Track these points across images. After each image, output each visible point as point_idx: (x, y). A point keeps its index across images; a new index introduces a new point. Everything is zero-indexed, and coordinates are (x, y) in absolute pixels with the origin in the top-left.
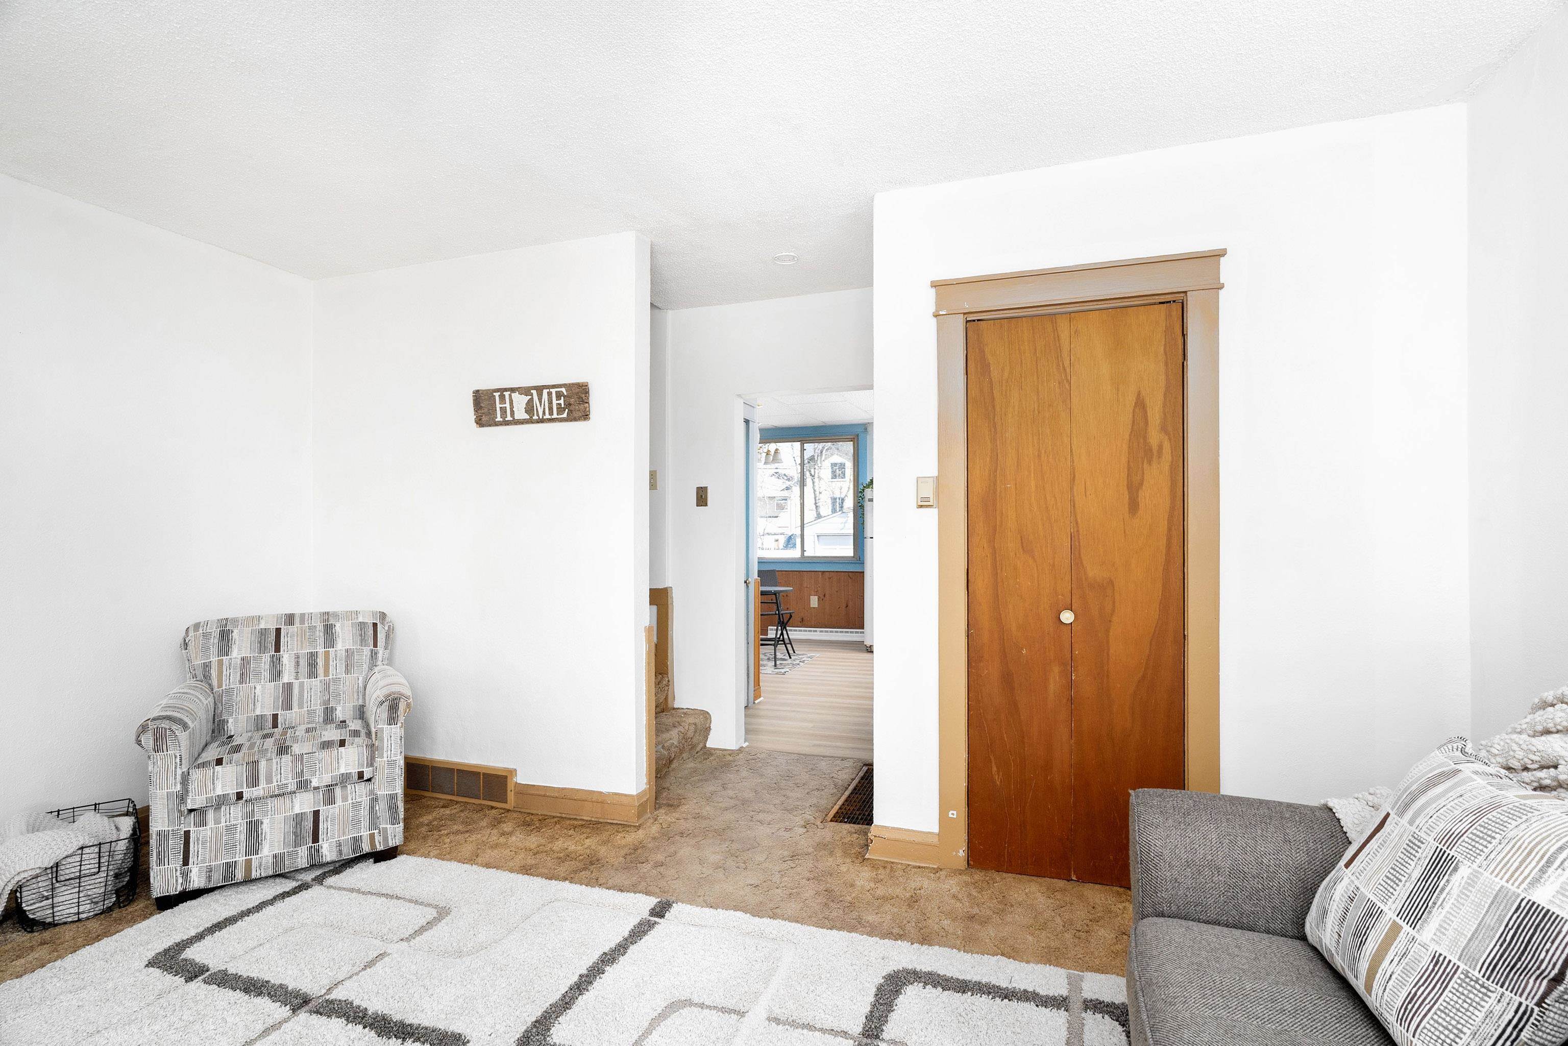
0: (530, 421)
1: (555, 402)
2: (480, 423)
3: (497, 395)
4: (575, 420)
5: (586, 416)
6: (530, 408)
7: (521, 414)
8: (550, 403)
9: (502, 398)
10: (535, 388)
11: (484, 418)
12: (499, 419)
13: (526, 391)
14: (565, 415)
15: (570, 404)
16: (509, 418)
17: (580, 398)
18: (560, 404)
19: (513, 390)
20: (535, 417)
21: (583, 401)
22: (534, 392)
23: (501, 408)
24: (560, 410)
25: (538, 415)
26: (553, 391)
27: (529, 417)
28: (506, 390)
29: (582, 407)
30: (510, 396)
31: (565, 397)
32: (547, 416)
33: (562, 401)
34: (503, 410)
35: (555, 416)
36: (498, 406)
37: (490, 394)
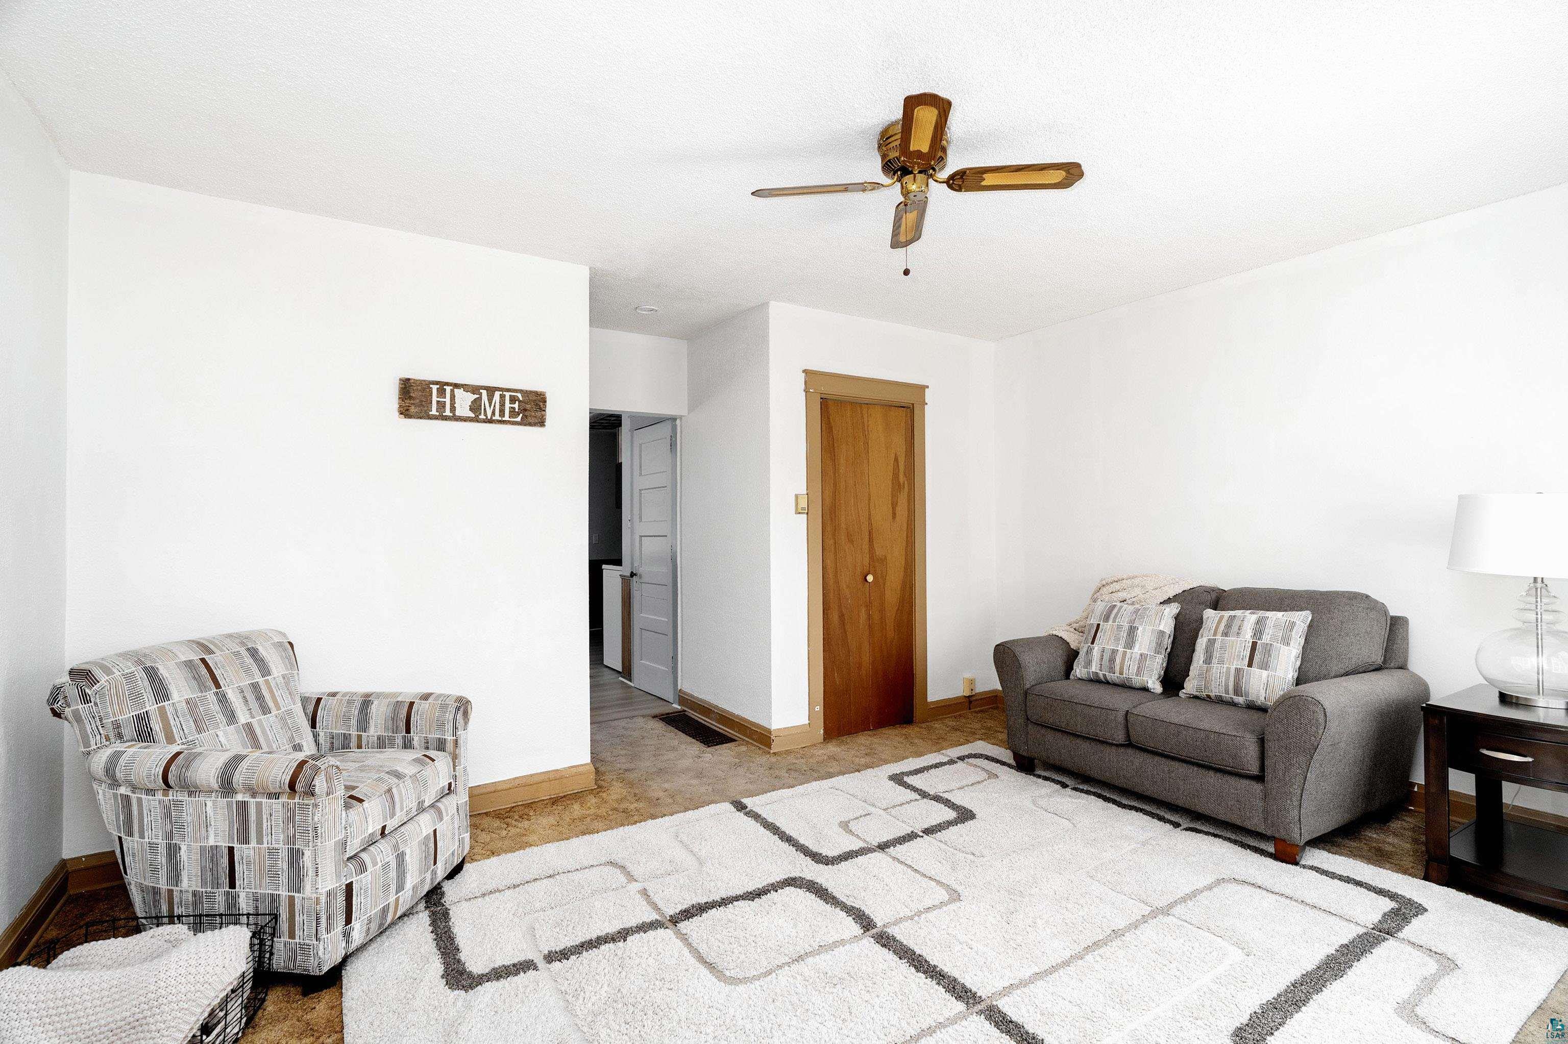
0: (476, 420)
1: (508, 405)
2: (405, 412)
3: (435, 388)
4: (530, 424)
5: (541, 423)
6: (476, 407)
7: (463, 409)
8: (502, 405)
9: (442, 392)
10: (487, 388)
11: (413, 410)
12: (434, 412)
13: (475, 389)
14: (519, 419)
15: (525, 410)
16: (448, 413)
17: (537, 405)
18: (514, 408)
19: (456, 386)
20: (482, 417)
21: (540, 409)
22: (484, 392)
23: (438, 402)
24: (513, 413)
25: (486, 415)
26: (507, 394)
27: (474, 416)
28: (447, 384)
29: (539, 414)
30: (452, 391)
31: (520, 401)
32: (497, 417)
33: (516, 406)
34: (441, 405)
35: (507, 418)
36: (435, 399)
37: (425, 386)
